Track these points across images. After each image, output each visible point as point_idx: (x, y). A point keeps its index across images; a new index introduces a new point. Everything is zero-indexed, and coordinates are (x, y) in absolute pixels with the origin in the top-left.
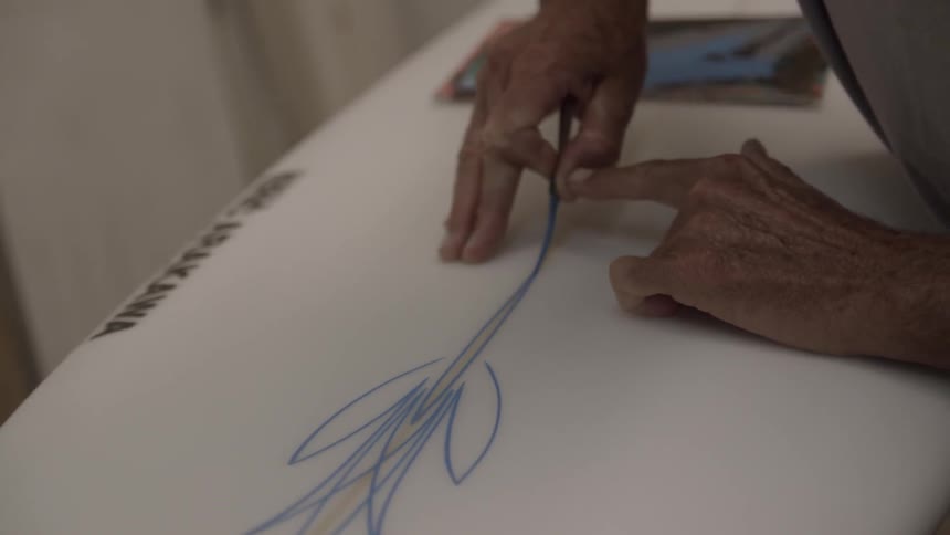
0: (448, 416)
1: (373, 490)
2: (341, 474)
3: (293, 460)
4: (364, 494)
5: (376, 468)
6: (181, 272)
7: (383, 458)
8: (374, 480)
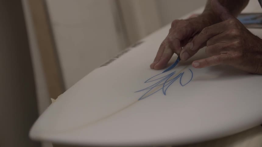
0: (180, 77)
1: (164, 87)
2: (156, 84)
3: (145, 82)
4: (162, 87)
5: (164, 84)
6: (117, 57)
7: (166, 82)
8: (164, 85)
